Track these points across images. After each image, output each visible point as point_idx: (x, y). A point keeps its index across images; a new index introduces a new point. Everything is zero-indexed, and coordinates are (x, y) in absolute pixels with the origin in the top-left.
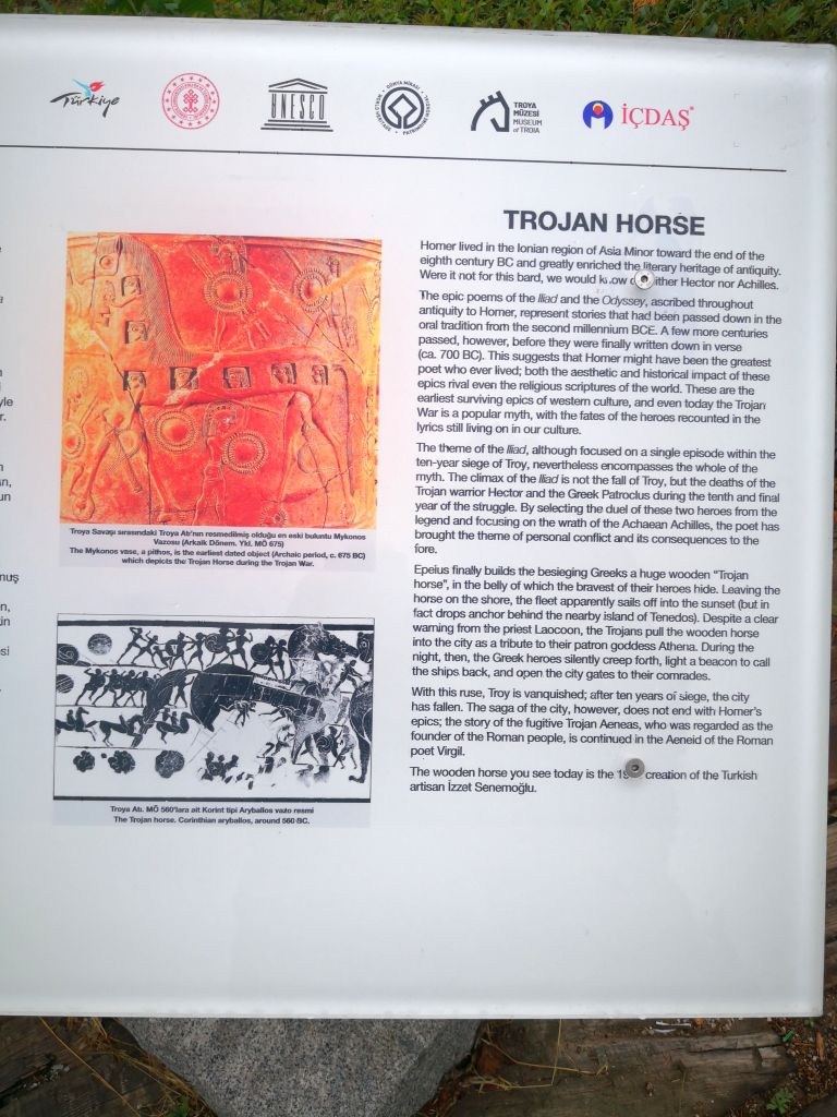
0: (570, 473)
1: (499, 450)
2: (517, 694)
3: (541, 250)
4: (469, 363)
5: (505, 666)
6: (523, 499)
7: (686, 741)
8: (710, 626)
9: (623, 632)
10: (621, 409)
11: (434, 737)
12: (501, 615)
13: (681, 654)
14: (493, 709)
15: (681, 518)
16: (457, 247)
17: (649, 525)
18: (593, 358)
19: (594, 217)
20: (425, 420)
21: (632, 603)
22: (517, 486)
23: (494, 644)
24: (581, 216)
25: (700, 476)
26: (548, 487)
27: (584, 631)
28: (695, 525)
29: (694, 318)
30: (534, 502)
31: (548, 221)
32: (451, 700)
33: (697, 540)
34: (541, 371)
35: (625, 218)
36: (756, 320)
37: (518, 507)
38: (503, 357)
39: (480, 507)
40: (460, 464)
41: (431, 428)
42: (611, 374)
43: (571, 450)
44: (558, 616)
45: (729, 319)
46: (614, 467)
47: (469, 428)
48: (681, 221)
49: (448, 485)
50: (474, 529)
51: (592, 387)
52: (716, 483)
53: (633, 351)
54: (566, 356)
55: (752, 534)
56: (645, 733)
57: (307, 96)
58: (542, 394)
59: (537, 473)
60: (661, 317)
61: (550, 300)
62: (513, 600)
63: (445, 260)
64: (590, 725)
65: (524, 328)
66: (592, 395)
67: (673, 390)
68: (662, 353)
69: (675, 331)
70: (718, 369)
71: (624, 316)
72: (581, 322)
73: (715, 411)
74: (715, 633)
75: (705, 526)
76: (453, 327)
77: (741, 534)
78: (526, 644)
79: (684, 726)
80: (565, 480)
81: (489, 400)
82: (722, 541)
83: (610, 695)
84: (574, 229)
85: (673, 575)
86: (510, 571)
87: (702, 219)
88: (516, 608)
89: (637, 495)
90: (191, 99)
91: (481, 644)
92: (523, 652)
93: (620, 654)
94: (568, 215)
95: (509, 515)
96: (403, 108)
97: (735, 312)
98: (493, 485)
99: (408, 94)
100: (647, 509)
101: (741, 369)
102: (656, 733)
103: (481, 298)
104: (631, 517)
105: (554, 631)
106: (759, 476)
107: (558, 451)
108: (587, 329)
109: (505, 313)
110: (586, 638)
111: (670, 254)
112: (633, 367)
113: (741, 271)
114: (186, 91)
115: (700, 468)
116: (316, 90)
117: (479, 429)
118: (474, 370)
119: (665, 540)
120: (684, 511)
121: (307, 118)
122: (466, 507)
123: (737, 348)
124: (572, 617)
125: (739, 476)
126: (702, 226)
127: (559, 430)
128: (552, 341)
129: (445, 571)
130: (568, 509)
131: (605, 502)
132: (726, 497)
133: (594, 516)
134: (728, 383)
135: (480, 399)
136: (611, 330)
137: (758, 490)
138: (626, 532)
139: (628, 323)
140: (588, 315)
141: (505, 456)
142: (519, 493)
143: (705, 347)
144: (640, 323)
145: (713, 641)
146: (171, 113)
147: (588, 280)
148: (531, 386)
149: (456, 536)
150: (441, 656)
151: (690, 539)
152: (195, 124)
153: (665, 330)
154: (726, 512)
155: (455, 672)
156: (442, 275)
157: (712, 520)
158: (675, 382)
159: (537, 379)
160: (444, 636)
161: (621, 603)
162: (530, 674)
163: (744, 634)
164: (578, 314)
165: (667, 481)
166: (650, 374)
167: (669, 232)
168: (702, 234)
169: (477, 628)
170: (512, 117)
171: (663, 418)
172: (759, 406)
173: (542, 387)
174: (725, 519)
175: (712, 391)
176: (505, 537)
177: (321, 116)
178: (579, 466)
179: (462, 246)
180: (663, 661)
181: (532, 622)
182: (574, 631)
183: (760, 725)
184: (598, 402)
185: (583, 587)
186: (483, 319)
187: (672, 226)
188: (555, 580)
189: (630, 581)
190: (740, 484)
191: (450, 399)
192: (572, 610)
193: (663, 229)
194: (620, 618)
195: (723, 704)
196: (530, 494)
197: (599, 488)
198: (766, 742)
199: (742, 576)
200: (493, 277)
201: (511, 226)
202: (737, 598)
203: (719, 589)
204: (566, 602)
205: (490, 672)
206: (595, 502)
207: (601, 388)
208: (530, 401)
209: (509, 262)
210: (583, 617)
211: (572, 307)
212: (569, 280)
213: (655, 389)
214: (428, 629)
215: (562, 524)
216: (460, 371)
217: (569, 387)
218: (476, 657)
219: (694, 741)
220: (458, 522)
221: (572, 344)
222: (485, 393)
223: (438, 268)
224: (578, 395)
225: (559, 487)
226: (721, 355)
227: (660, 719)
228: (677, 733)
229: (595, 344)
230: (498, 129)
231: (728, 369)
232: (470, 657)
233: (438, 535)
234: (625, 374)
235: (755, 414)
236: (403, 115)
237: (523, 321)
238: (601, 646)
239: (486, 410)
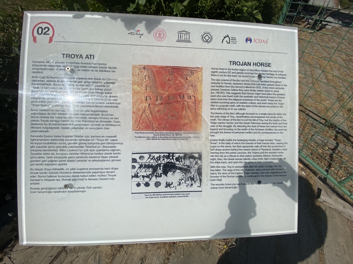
0: (244, 118)
1: (228, 114)
2: (233, 167)
3: (237, 70)
4: (222, 95)
5: (230, 161)
6: (234, 124)
7: (269, 176)
8: (273, 151)
9: (255, 153)
10: (255, 105)
11: (215, 177)
12: (229, 150)
13: (268, 157)
14: (228, 170)
15: (267, 128)
16: (219, 69)
17: (260, 130)
18: (248, 94)
19: (248, 63)
20: (212, 107)
21: (257, 146)
22: (233, 121)
23: (228, 156)
24: (245, 62)
25: (271, 119)
26: (239, 122)
27: (247, 153)
28: (270, 130)
29: (269, 85)
30: (236, 125)
31: (238, 63)
32: (219, 169)
33: (270, 133)
34: (237, 96)
35: (255, 63)
36: (282, 85)
37: (233, 126)
38: (229, 93)
39: (224, 126)
40: (220, 117)
41: (214, 109)
42: (252, 97)
43: (244, 114)
44: (242, 150)
45: (276, 85)
46: (253, 117)
47: (222, 109)
48: (266, 64)
49: (217, 121)
50: (223, 131)
51: (248, 100)
52: (274, 120)
53: (257, 92)
54: (243, 93)
55: (282, 131)
56: (260, 175)
57: (186, 34)
58: (238, 101)
59: (237, 118)
60: (262, 85)
61: (239, 81)
62: (232, 146)
63: (216, 72)
64: (249, 173)
65: (234, 87)
66: (248, 102)
67: (265, 100)
68: (263, 92)
69: (265, 88)
70: (274, 96)
71: (255, 84)
72: (245, 86)
73: (274, 105)
74: (275, 153)
75: (272, 130)
76: (218, 87)
77: (279, 131)
78: (235, 156)
79: (268, 173)
80: (243, 120)
81: (226, 103)
82: (275, 133)
83: (253, 167)
84: (244, 65)
85: (266, 140)
86: (231, 140)
87: (271, 63)
88: (233, 148)
89: (258, 123)
90: (160, 34)
91: (225, 156)
92: (234, 158)
93: (255, 158)
94: (243, 62)
95: (231, 128)
96: (207, 38)
97: (278, 84)
98: (227, 121)
99: (208, 35)
100: (260, 126)
101: (279, 96)
102: (263, 174)
103: (224, 80)
104: (257, 128)
105: (241, 153)
106: (283, 119)
107: (241, 114)
108: (247, 87)
109: (229, 84)
110: (248, 154)
111: (264, 71)
112: (257, 95)
113: (279, 75)
114: (158, 33)
115: (271, 117)
116: (188, 33)
117: (224, 109)
118: (223, 96)
119: (264, 133)
120: (268, 127)
121: (186, 39)
122: (221, 126)
123: (278, 91)
124: (245, 150)
125: (279, 119)
126: (270, 65)
127: (241, 109)
128: (240, 90)
129: (217, 140)
130: (243, 126)
131: (251, 125)
132: (276, 123)
133: (249, 128)
134: (276, 99)
135: (224, 103)
136: (252, 87)
137: (283, 122)
138: (256, 131)
139: (255, 86)
140: (247, 84)
141: (230, 115)
142: (233, 123)
143: (272, 91)
144: (258, 86)
145: (274, 154)
146: (155, 38)
147: (247, 76)
148: (235, 100)
149: (219, 133)
150: (217, 159)
151: (269, 133)
152: (161, 40)
153: (263, 87)
154: (277, 127)
155: (220, 163)
156: (216, 75)
157: (274, 128)
158: (265, 99)
159: (236, 98)
160: (217, 154)
161: (255, 147)
162: (236, 163)
163: (280, 153)
164: (245, 84)
165: (264, 120)
166: (260, 97)
167: (264, 66)
168: (271, 67)
169: (224, 153)
170: (231, 40)
171: (263, 107)
172: (283, 104)
173: (237, 100)
174: (276, 128)
175: (273, 101)
176: (230, 133)
177: (189, 39)
178: (246, 117)
179: (220, 69)
180: (264, 159)
181: (236, 151)
182: (245, 153)
183: (284, 172)
184: (250, 103)
185: (247, 143)
186: (225, 85)
187: (264, 65)
188: (241, 142)
189: (257, 142)
190: (279, 121)
191: (218, 103)
192: (245, 148)
193: (263, 66)
194: (255, 150)
195: (276, 168)
196: (235, 123)
197: (250, 122)
198: (285, 176)
199: (280, 140)
200: (227, 76)
201: (231, 64)
202: (279, 145)
203: (275, 143)
204: (243, 147)
205: (227, 162)
206: (249, 125)
207: (250, 100)
208: (235, 103)
209: (230, 72)
210: (247, 150)
211: (244, 82)
212: (243, 76)
213: (261, 100)
214: (213, 153)
215: (242, 130)
216: (220, 96)
217: (243, 100)
218: (224, 159)
219: (270, 176)
220: (220, 130)
221: (244, 91)
222: (225, 101)
223: (215, 74)
224: (245, 101)
225: (241, 122)
226: (275, 93)
227: (263, 171)
228: (267, 174)
229: (248, 90)
230: (228, 43)
231: (276, 96)
233: (215, 133)
234: (255, 97)
235: (282, 105)
236: (207, 39)
237: (233, 85)
238: (251, 156)
239: (225, 105)
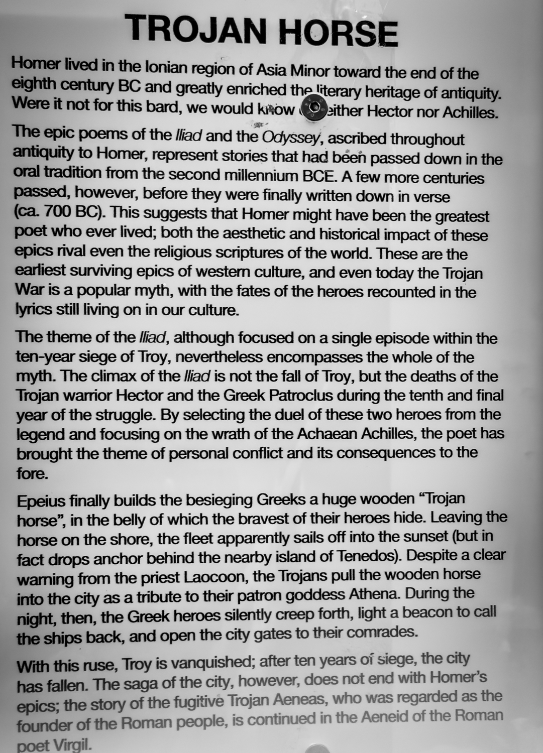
0: (226, 368)
1: (128, 338)
2: (161, 664)
3: (178, 69)
4: (85, 223)
5: (145, 627)
6: (164, 403)
7: (388, 718)
8: (415, 566)
9: (301, 578)
10: (292, 281)
11: (49, 728)
12: (138, 559)
13: (379, 604)
14: (129, 686)
15: (374, 425)
16: (62, 65)
17: (332, 435)
18: (252, 215)
19: (248, 23)
20: (26, 300)
21: (313, 538)
22: (155, 386)
23: (129, 599)
24: (230, 22)
25: (398, 368)
26: (197, 386)
27: (249, 576)
28: (393, 434)
29: (385, 159)
30: (179, 407)
31: (186, 29)
32: (71, 677)
33: (396, 454)
34: (183, 232)
35: (290, 25)
36: (469, 160)
37: (157, 414)
38: (132, 213)
39: (105, 415)
40: (76, 358)
41: (36, 311)
42: (277, 235)
43: (226, 337)
44: (214, 559)
45: (432, 159)
46: (284, 359)
47: (88, 310)
48: (365, 27)
49: (61, 386)
50: (99, 445)
51: (251, 252)
52: (419, 377)
53: (305, 205)
54: (216, 212)
55: (468, 443)
56: (332, 709)
58: (185, 262)
59: (181, 368)
60: (342, 158)
61: (192, 137)
62: (154, 539)
63: (47, 83)
64: (260, 701)
65: (158, 175)
66: (251, 263)
67: (359, 255)
68: (345, 207)
69: (361, 177)
70: (419, 226)
71: (293, 157)
72: (235, 166)
73: (416, 282)
74: (423, 575)
75: (408, 434)
76: (62, 174)
77: (454, 444)
78: (172, 597)
79: (386, 699)
80: (219, 377)
81: (114, 271)
82: (428, 453)
83: (286, 661)
84: (222, 40)
85: (366, 500)
86: (149, 501)
87: (395, 24)
88: (158, 550)
89: (316, 396)
91: (111, 599)
92: (169, 608)
93: (300, 606)
94: (213, 20)
95: (145, 425)
97: (440, 150)
98: (122, 386)
100: (330, 413)
101: (450, 226)
102: (348, 708)
103: (98, 134)
104: (309, 425)
105: (210, 578)
106: (476, 367)
107: (208, 338)
108: (243, 175)
109: (131, 155)
110: (252, 586)
111: (352, 73)
112: (305, 225)
113: (448, 94)
115: (397, 359)
117: (101, 310)
118: (91, 232)
119: (354, 454)
120: (378, 416)
122: (85, 416)
123: (444, 198)
124: (233, 559)
125: (449, 367)
126: (394, 34)
127: (209, 310)
128: (196, 192)
129: (60, 502)
130: (225, 415)
131: (273, 406)
132: (434, 395)
133: (260, 425)
134: (432, 245)
135: (101, 271)
136: (275, 177)
137: (475, 385)
138: (303, 444)
139: (298, 167)
140: (243, 157)
141: (137, 346)
142: (158, 396)
143: (401, 198)
144: (314, 166)
145: (421, 585)
147: (242, 109)
148: (170, 252)
149: (74, 454)
150: (57, 618)
151: (387, 452)
153: (347, 176)
154: (436, 415)
155: (76, 639)
156: (44, 104)
157: (416, 426)
158: (361, 244)
159: (178, 243)
160: (61, 590)
161: (299, 539)
162: (179, 637)
163: (460, 575)
164: (230, 156)
165: (355, 376)
166: (329, 235)
167: (350, 43)
168: (395, 44)
169: (105, 578)
171: (348, 293)
172: (474, 275)
173: (184, 253)
174: (433, 425)
175: (411, 255)
176: (141, 455)
178: (238, 357)
179: (69, 64)
180: (354, 613)
181: (180, 567)
182: (236, 578)
183: (485, 694)
184: (262, 273)
185: (248, 520)
186: (102, 163)
187: (355, 34)
188: (209, 511)
189: (309, 509)
190: (451, 377)
191: (61, 271)
192: (233, 549)
193: (342, 40)
194: (297, 558)
195: (435, 668)
196: (174, 397)
197: (265, 387)
198: (494, 716)
199: (456, 499)
200: (114, 107)
201: (136, 36)
202: (450, 527)
203: (427, 517)
204: (224, 540)
205: (125, 636)
206: (261, 406)
207: (263, 253)
208: (169, 272)
209: (135, 86)
210: (249, 559)
211: (221, 147)
212: (217, 109)
213: (336, 255)
214: (37, 581)
215: (217, 435)
216: (72, 233)
217: (222, 254)
218: (105, 616)
219: (398, 717)
220: (76, 436)
221: (223, 197)
222: (107, 262)
223: (37, 94)
224: (234, 263)
225: (212, 386)
226: (423, 207)
227: (352, 689)
228: (375, 708)
229: (253, 195)
231: (433, 227)
232: (97, 618)
233: (49, 455)
234: (296, 235)
235: (469, 285)
237: (157, 165)
238: (273, 596)
239: (109, 286)
